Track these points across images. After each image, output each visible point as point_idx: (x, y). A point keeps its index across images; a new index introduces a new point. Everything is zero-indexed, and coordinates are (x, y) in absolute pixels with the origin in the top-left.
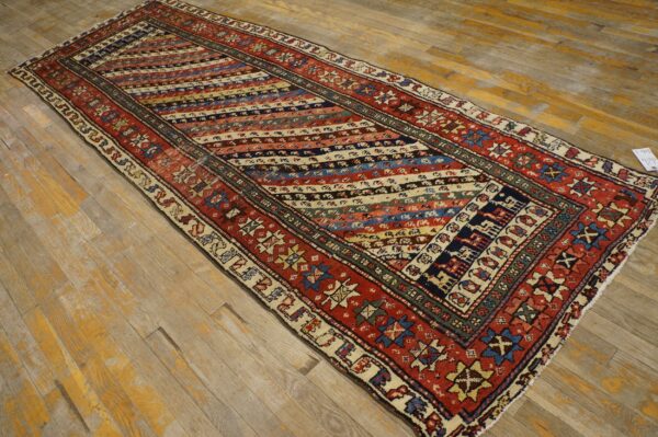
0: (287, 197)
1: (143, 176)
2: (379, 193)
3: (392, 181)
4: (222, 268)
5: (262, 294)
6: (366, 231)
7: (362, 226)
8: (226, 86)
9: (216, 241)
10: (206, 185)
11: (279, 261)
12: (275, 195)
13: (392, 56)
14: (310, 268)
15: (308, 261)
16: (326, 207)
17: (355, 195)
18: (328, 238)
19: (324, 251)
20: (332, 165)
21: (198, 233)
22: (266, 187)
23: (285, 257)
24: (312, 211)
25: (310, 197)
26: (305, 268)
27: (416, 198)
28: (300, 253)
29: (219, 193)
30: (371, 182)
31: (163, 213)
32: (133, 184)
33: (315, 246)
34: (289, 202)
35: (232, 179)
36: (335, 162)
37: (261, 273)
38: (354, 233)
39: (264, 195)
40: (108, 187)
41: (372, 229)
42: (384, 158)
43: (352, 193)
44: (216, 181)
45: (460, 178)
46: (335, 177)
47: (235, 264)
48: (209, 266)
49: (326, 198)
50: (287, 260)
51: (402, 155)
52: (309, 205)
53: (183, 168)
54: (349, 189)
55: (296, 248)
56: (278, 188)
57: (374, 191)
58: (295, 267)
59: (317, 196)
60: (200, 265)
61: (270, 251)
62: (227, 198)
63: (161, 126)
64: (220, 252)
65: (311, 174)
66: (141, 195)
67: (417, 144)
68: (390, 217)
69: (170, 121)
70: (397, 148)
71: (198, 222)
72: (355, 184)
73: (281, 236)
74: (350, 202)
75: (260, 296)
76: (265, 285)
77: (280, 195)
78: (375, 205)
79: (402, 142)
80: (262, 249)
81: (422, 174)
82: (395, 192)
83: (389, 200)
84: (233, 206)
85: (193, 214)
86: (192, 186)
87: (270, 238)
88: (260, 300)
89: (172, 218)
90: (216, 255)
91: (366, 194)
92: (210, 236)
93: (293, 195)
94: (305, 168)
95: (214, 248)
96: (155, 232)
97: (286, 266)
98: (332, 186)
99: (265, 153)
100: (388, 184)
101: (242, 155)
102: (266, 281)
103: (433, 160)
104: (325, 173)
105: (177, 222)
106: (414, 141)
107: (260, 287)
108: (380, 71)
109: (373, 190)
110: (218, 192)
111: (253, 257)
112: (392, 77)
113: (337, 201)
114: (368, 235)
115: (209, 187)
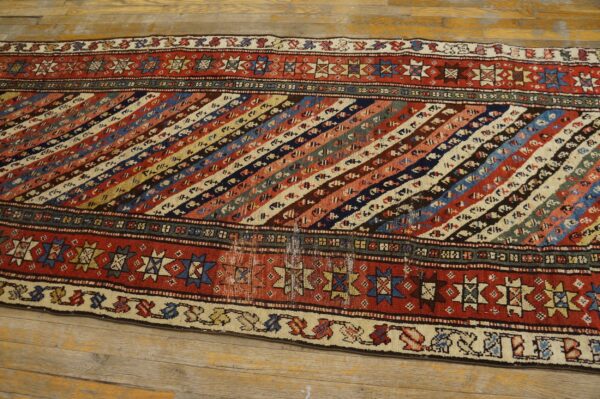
0: (464, 233)
1: (230, 315)
2: (545, 178)
3: (540, 159)
4: (506, 365)
5: (586, 361)
6: (586, 225)
7: (576, 222)
8: (197, 130)
9: (455, 338)
10: (345, 276)
11: (551, 312)
12: (448, 240)
13: (359, 22)
14: (588, 297)
15: (579, 292)
16: (518, 221)
17: (528, 193)
18: (563, 254)
19: (577, 271)
20: (462, 172)
21: (419, 343)
22: (426, 235)
23: (550, 304)
24: (510, 233)
25: (487, 220)
26: (583, 301)
27: (581, 165)
28: (560, 288)
29: (376, 276)
30: (522, 169)
31: (333, 348)
32: (230, 334)
33: (563, 271)
34: (474, 239)
35: (368, 248)
36: (461, 166)
37: (553, 339)
38: (577, 234)
39: (436, 248)
40: (189, 361)
41: (587, 220)
42: (502, 138)
43: (521, 191)
44: (351, 264)
45: (591, 125)
46: (483, 183)
47: (514, 349)
48: (485, 373)
49: (505, 213)
50: (556, 305)
51: (513, 125)
52: (498, 230)
53: (281, 271)
54: (514, 189)
55: (548, 286)
56: (440, 229)
57: (538, 179)
58: (573, 307)
59: (494, 215)
60: (473, 379)
61: (528, 306)
62: (397, 277)
63: (165, 229)
64: (478, 347)
65: (454, 192)
66: (266, 344)
67: (512, 108)
68: (586, 198)
69: (171, 214)
70: (500, 121)
71: (399, 328)
72: (510, 180)
73: (517, 283)
74: (532, 203)
75: (586, 365)
76: (572, 349)
77: (454, 235)
78: (558, 193)
79: (496, 113)
80: (518, 310)
81: (556, 137)
82: (557, 169)
83: (563, 181)
84: (418, 283)
85: (381, 323)
86: (328, 287)
87: (508, 292)
88: (590, 368)
89: (357, 345)
90: (479, 354)
91: (537, 186)
92: (440, 337)
93: (466, 227)
94: (439, 189)
95: (466, 348)
96: (355, 379)
97: (564, 312)
98: (494, 194)
99: (368, 196)
100: (541, 165)
101: (342, 213)
102: (569, 344)
103: (546, 119)
104: (466, 184)
105: (373, 348)
106: (506, 107)
107: (572, 354)
108: (373, 42)
109: (536, 177)
110: (373, 277)
111: (522, 327)
112: (393, 44)
113: (520, 208)
114: (592, 227)
115: (353, 277)
